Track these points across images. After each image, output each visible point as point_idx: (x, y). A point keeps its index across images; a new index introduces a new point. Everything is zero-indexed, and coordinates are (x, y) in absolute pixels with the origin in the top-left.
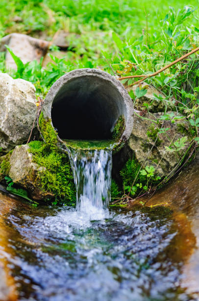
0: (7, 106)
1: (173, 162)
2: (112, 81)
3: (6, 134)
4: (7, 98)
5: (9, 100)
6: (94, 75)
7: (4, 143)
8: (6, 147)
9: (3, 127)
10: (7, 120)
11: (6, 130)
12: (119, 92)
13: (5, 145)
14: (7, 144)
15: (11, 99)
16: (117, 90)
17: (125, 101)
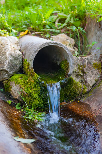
0: (8, 57)
1: (91, 84)
2: (63, 47)
3: (7, 71)
4: (8, 53)
5: (9, 54)
6: (55, 44)
7: (6, 75)
8: (7, 77)
9: (6, 68)
10: (8, 64)
11: (8, 69)
12: (67, 53)
13: (7, 76)
14: (8, 75)
15: (10, 53)
16: (66, 52)
17: (70, 57)
